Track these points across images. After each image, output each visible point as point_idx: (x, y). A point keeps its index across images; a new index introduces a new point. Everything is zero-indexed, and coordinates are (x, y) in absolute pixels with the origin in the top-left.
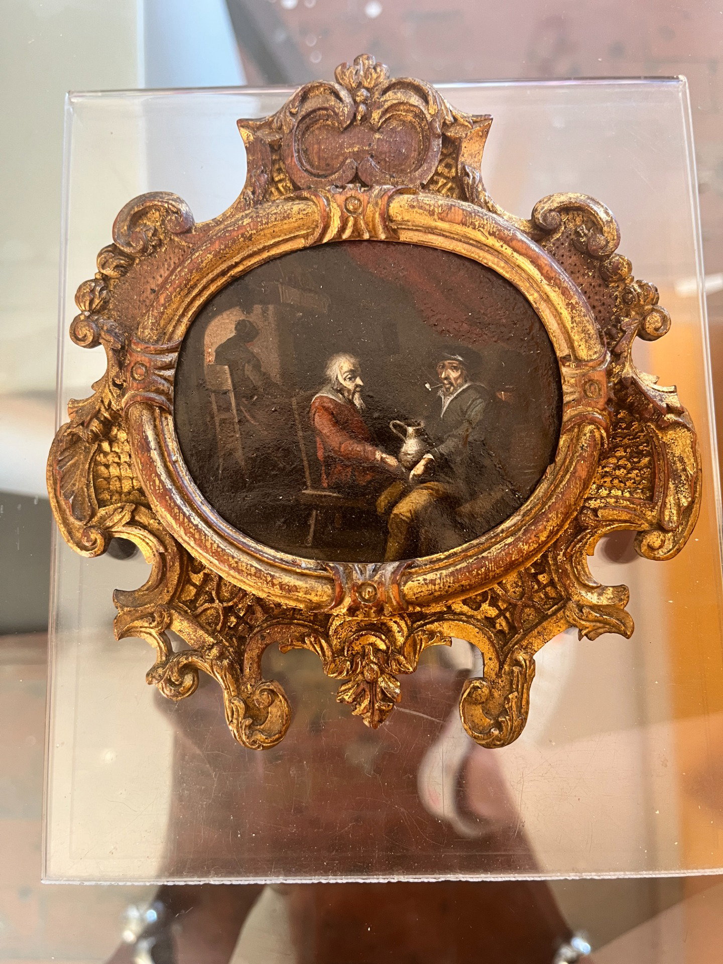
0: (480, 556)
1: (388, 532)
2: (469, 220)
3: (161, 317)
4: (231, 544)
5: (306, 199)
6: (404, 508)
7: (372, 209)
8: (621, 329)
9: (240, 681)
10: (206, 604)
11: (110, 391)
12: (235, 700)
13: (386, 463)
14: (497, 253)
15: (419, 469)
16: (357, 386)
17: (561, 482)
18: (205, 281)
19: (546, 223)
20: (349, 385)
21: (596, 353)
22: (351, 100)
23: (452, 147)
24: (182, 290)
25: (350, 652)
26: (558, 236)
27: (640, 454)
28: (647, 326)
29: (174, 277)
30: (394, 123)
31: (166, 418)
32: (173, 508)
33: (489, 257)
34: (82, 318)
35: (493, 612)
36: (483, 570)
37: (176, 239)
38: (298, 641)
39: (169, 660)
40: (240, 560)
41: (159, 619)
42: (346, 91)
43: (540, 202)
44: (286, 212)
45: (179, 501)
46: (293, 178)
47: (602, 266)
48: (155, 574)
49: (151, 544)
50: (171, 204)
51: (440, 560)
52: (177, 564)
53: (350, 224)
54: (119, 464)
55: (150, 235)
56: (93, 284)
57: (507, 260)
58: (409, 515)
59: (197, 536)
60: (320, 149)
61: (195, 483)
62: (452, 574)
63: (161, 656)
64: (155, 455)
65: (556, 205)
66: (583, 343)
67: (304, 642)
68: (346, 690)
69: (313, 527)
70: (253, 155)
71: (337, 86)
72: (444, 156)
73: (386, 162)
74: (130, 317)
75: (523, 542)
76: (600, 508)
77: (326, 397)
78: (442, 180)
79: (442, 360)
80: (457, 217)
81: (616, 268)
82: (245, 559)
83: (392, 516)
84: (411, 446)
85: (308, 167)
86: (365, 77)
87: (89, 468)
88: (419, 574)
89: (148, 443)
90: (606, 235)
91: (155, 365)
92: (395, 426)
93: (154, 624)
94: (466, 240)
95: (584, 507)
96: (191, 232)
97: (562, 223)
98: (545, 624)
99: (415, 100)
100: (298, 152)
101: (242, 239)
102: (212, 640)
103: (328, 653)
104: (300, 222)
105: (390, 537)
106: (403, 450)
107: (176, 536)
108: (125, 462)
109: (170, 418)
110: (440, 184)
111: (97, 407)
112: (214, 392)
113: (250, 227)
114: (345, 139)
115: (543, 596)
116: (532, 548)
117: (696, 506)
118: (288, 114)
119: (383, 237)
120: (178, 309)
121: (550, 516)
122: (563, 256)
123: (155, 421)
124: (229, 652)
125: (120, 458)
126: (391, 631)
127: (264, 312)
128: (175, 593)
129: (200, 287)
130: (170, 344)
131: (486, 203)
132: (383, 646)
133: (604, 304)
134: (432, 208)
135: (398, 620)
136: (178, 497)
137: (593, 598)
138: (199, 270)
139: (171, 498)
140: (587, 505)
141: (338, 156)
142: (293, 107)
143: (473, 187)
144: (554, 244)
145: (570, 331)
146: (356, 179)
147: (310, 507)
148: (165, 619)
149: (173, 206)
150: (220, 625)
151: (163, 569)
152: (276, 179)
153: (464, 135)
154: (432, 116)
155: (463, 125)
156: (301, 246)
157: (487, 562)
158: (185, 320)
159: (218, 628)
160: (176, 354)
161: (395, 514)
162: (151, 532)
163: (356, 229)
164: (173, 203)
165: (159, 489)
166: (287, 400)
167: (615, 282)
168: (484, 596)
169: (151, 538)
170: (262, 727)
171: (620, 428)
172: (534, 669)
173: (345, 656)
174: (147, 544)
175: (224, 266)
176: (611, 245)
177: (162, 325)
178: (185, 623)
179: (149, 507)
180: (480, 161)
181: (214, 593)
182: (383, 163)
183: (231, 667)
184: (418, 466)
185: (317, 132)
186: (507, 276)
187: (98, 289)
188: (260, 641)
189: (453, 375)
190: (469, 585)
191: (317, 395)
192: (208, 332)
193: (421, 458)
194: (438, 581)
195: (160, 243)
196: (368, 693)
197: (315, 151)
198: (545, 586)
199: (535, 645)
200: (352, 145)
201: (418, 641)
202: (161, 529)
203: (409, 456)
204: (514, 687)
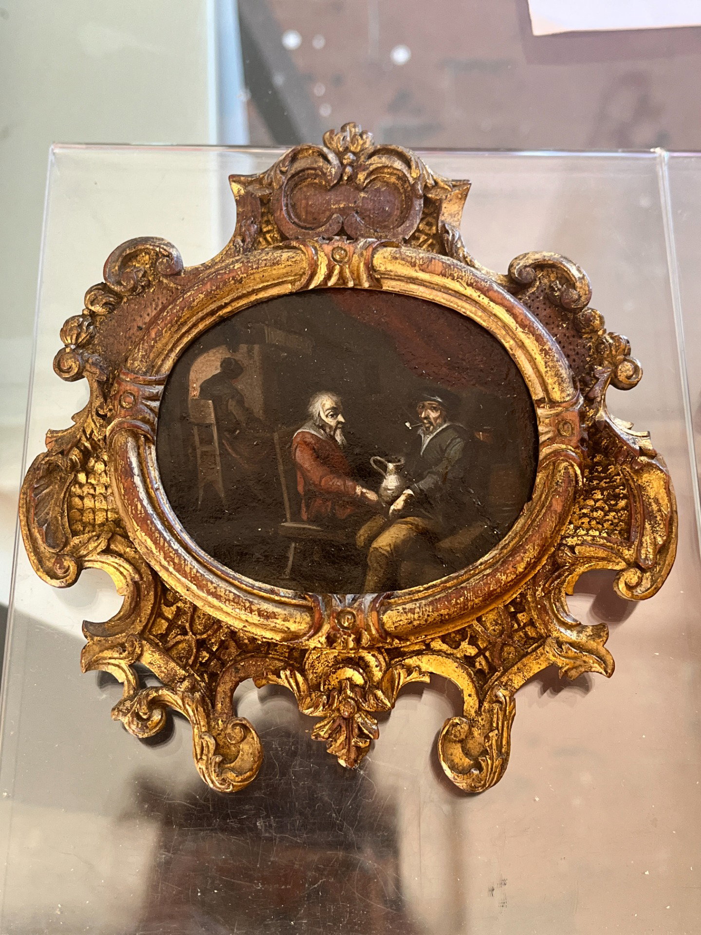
0: (459, 587)
1: (367, 566)
2: (448, 272)
3: (151, 351)
4: (210, 570)
5: (294, 248)
7: (357, 259)
8: (594, 376)
9: (211, 716)
10: (179, 637)
11: (93, 421)
12: (205, 735)
13: (366, 497)
14: (475, 303)
15: (399, 504)
16: (339, 423)
17: (537, 516)
18: (194, 319)
19: (521, 277)
20: (331, 422)
21: (569, 395)
22: (338, 162)
23: (432, 208)
24: (172, 326)
26: (534, 289)
27: (617, 497)
28: (619, 374)
29: (165, 313)
30: (378, 185)
31: (150, 448)
32: (154, 533)
33: (467, 306)
34: (68, 350)
35: (472, 651)
36: (462, 599)
37: (165, 281)
38: (273, 675)
39: (137, 694)
40: (218, 585)
41: (130, 649)
42: (334, 154)
43: (516, 259)
44: (275, 259)
45: (160, 526)
46: (282, 229)
47: (575, 318)
48: (127, 604)
49: (125, 572)
50: (163, 248)
51: (420, 591)
52: (152, 593)
53: (336, 272)
54: (94, 496)
55: (140, 275)
56: (81, 319)
57: (484, 309)
58: (388, 549)
59: (176, 561)
60: (307, 204)
62: (431, 603)
63: (130, 690)
64: (137, 480)
65: (531, 262)
66: (556, 386)
67: (279, 676)
68: (321, 726)
69: (291, 559)
70: (244, 207)
71: (325, 150)
72: (425, 215)
73: (370, 218)
74: (115, 352)
75: (501, 572)
76: (577, 545)
77: (308, 433)
78: (423, 236)
79: (422, 401)
80: (436, 269)
81: (589, 320)
82: (223, 585)
83: (371, 549)
84: (391, 482)
85: (296, 220)
86: (352, 142)
87: (64, 498)
88: (399, 605)
89: (132, 469)
90: (578, 290)
91: (143, 395)
92: (375, 461)
93: (124, 655)
94: (446, 290)
95: (561, 545)
96: (180, 275)
97: (537, 279)
98: (524, 660)
99: (398, 164)
100: (287, 206)
101: (233, 282)
102: (184, 672)
103: (304, 688)
104: (288, 269)
105: (370, 570)
106: (383, 485)
107: (153, 563)
108: (101, 494)
109: (153, 448)
110: (421, 240)
111: (78, 436)
112: (198, 425)
113: (241, 270)
114: (331, 196)
115: (522, 635)
116: (509, 579)
117: (672, 547)
118: (278, 172)
119: (366, 285)
120: (167, 344)
121: (527, 547)
122: (538, 308)
123: (139, 448)
124: (200, 686)
125: (95, 490)
126: (369, 666)
127: (250, 351)
128: (147, 624)
129: (190, 324)
130: (158, 377)
131: (465, 258)
132: (360, 681)
133: (578, 353)
134: (414, 260)
135: (376, 653)
136: (159, 522)
137: (571, 635)
138: (190, 308)
139: (152, 522)
140: (564, 542)
141: (324, 211)
142: (284, 166)
143: (453, 243)
144: (529, 297)
145: (544, 375)
146: (342, 232)
147: (288, 540)
148: (136, 650)
149: (165, 250)
150: (192, 658)
151: (136, 599)
152: (265, 230)
153: (444, 197)
154: (414, 179)
155: (443, 188)
156: (287, 291)
157: (466, 592)
158: (173, 356)
159: (190, 662)
160: (163, 387)
161: (374, 548)
162: (127, 560)
163: (342, 277)
164: (165, 247)
165: (141, 514)
166: (268, 435)
167: (588, 333)
168: (464, 633)
169: (127, 566)
170: (232, 765)
171: (597, 471)
172: (514, 707)
173: (320, 691)
174: (121, 573)
175: (213, 306)
176: (583, 299)
177: (151, 358)
178: (157, 656)
179: (126, 537)
180: (459, 221)
182: (367, 219)
183: (203, 700)
184: (398, 501)
185: (305, 189)
186: (484, 324)
187: (86, 323)
188: (233, 674)
189: (433, 415)
190: (448, 614)
191: (299, 431)
192: (194, 368)
193: (401, 493)
194: (417, 610)
195: (149, 285)
196: (344, 729)
197: (302, 206)
198: (525, 625)
199: (516, 682)
200: (338, 202)
201: (396, 676)
202: (137, 557)
203: (389, 492)
204: (495, 725)
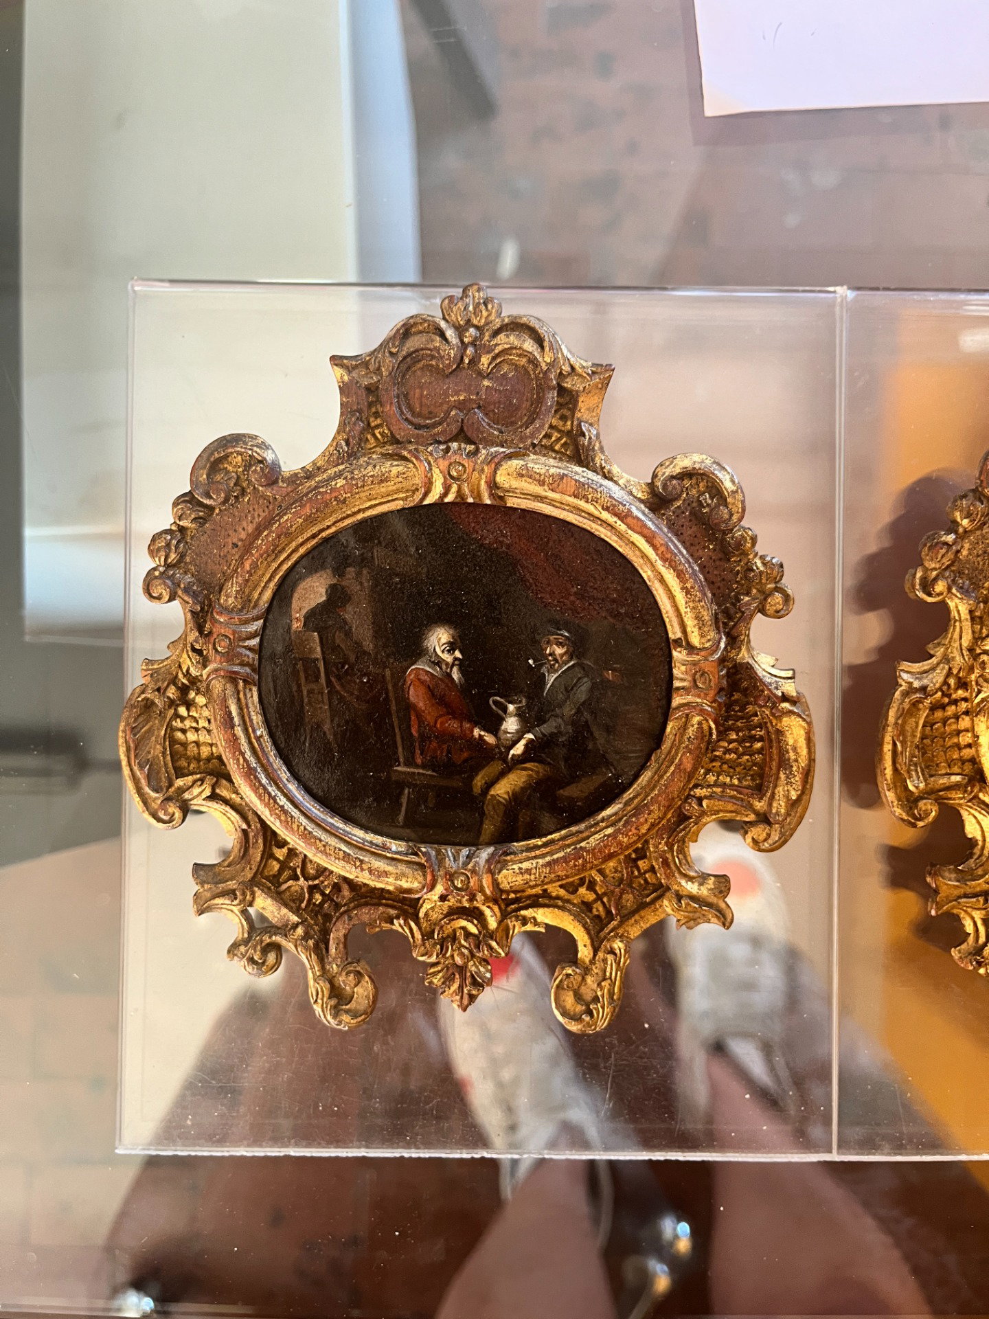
0: (578, 846)
1: (484, 814)
2: (582, 493)
3: (246, 585)
4: (319, 825)
5: (405, 459)
6: (502, 789)
7: (477, 476)
8: (739, 609)
9: (326, 960)
10: (291, 881)
11: (189, 657)
12: (320, 980)
13: (484, 741)
14: (611, 527)
15: (519, 749)
16: (456, 659)
17: (665, 772)
18: (294, 545)
19: (665, 492)
20: (448, 658)
21: (709, 640)
22: (458, 340)
23: (568, 400)
24: (268, 556)
25: (440, 936)
26: (679, 503)
27: (753, 739)
28: (768, 608)
29: (260, 542)
30: (506, 368)
31: (250, 690)
32: (258, 789)
33: (603, 530)
34: (157, 573)
35: (590, 897)
36: (580, 861)
37: (261, 488)
38: (386, 923)
39: (252, 937)
40: (327, 843)
41: (241, 897)
42: (453, 330)
43: (661, 465)
44: (384, 475)
45: (264, 781)
46: (392, 429)
47: (723, 539)
48: (236, 850)
49: (232, 819)
50: (256, 452)
51: (537, 847)
52: (260, 841)
53: (454, 488)
54: (197, 730)
55: (232, 485)
56: (169, 537)
57: (621, 536)
58: (506, 797)
59: (283, 818)
60: (422, 394)
61: (281, 758)
62: (549, 864)
63: (243, 933)
64: (239, 731)
65: (678, 470)
66: (696, 630)
67: (392, 923)
68: (434, 972)
69: (404, 805)
70: (347, 397)
71: (443, 324)
72: (560, 407)
73: (495, 414)
74: (209, 572)
75: (623, 834)
76: (706, 797)
77: (423, 669)
78: (556, 434)
79: (547, 635)
80: (568, 489)
81: (739, 544)
82: (333, 841)
83: (489, 797)
84: (511, 725)
85: (409, 416)
86: (474, 313)
87: (165, 735)
88: (514, 862)
89: (232, 719)
90: (730, 506)
91: (240, 637)
92: (495, 702)
93: (236, 902)
94: (578, 510)
95: (689, 796)
96: (278, 482)
97: (684, 489)
98: (642, 913)
99: (529, 345)
100: (398, 397)
101: (335, 503)
102: (297, 918)
103: (418, 935)
104: (399, 486)
105: (487, 818)
106: (503, 727)
107: (259, 813)
108: (204, 728)
109: (255, 689)
110: (553, 439)
111: (174, 673)
112: (302, 660)
113: (344, 490)
114: (449, 384)
115: (642, 882)
116: (631, 841)
117: (805, 797)
118: (387, 354)
119: (488, 501)
120: (264, 574)
121: (652, 808)
122: (683, 526)
123: (238, 693)
124: (314, 931)
125: (197, 723)
126: (484, 916)
128: (258, 869)
129: (288, 551)
130: (255, 612)
131: (602, 468)
132: (473, 930)
133: (723, 580)
134: (542, 477)
135: (491, 905)
136: (263, 776)
137: (692, 888)
138: (287, 534)
139: (256, 777)
140: (692, 793)
141: (441, 404)
142: (394, 346)
143: (590, 448)
144: (674, 512)
145: (683, 615)
146: (462, 435)
147: (401, 786)
148: (248, 897)
149: (258, 454)
150: (305, 902)
151: (245, 845)
152: (373, 424)
153: (581, 389)
154: (547, 364)
155: (580, 376)
156: (399, 508)
157: (585, 854)
158: (272, 585)
159: (303, 905)
160: (262, 621)
161: (492, 796)
162: (234, 807)
163: (460, 494)
164: (258, 450)
165: (243, 768)
166: (381, 671)
167: (737, 556)
168: (582, 882)
169: (234, 813)
170: (348, 1007)
171: (734, 710)
172: (629, 958)
173: (434, 939)
174: (229, 818)
175: (315, 530)
176: (735, 518)
177: (247, 593)
178: (269, 901)
179: (230, 781)
180: (598, 415)
181: (299, 871)
182: (491, 414)
183: (316, 946)
184: (517, 746)
185: (419, 373)
186: (620, 549)
187: (174, 542)
188: (347, 922)
189: (559, 651)
190: (565, 875)
191: (413, 667)
192: (296, 596)
193: (521, 737)
194: (534, 871)
195: (243, 492)
196: (457, 976)
197: (417, 396)
198: (646, 872)
199: (632, 933)
200: (457, 393)
201: (511, 927)
202: (244, 804)
203: (508, 735)
204: (608, 974)
